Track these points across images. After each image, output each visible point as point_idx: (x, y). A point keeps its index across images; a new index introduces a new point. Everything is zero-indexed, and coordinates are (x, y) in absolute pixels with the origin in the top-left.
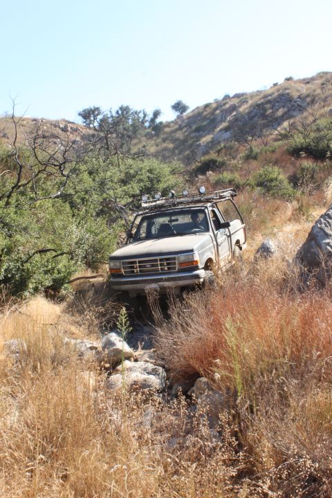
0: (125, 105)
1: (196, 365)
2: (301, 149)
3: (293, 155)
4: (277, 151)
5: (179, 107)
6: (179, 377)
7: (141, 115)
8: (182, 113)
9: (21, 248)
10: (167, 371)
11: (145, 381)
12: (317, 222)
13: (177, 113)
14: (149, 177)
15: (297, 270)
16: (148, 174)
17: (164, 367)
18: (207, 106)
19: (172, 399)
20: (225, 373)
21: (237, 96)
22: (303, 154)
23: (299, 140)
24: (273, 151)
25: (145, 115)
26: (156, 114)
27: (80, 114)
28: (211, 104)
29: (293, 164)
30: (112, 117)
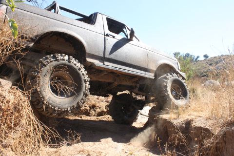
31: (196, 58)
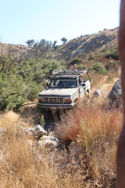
0: (43, 39)
1: (70, 137)
2: (110, 56)
3: (107, 58)
4: (101, 56)
5: (64, 40)
6: (64, 141)
7: (50, 43)
8: (65, 42)
9: (4, 93)
10: (59, 139)
11: (51, 143)
12: (116, 83)
13: (63, 42)
14: (52, 66)
15: (108, 101)
16: (52, 65)
17: (58, 138)
18: (74, 39)
19: (61, 150)
20: (81, 140)
21: (86, 36)
22: (110, 58)
23: (109, 52)
24: (99, 57)
25: (51, 43)
26: (55, 42)
27: (26, 42)
28: (76, 39)
29: (107, 61)
30: (39, 43)
31: (53, 43)
